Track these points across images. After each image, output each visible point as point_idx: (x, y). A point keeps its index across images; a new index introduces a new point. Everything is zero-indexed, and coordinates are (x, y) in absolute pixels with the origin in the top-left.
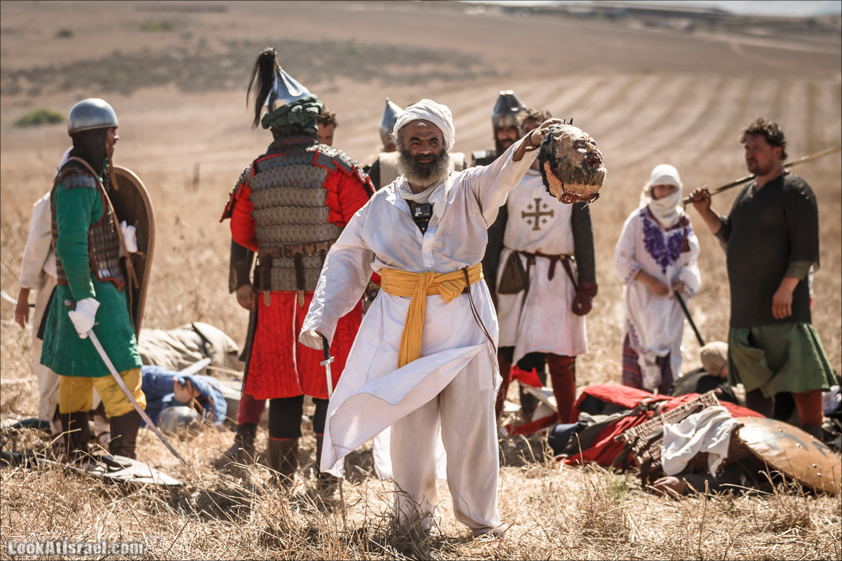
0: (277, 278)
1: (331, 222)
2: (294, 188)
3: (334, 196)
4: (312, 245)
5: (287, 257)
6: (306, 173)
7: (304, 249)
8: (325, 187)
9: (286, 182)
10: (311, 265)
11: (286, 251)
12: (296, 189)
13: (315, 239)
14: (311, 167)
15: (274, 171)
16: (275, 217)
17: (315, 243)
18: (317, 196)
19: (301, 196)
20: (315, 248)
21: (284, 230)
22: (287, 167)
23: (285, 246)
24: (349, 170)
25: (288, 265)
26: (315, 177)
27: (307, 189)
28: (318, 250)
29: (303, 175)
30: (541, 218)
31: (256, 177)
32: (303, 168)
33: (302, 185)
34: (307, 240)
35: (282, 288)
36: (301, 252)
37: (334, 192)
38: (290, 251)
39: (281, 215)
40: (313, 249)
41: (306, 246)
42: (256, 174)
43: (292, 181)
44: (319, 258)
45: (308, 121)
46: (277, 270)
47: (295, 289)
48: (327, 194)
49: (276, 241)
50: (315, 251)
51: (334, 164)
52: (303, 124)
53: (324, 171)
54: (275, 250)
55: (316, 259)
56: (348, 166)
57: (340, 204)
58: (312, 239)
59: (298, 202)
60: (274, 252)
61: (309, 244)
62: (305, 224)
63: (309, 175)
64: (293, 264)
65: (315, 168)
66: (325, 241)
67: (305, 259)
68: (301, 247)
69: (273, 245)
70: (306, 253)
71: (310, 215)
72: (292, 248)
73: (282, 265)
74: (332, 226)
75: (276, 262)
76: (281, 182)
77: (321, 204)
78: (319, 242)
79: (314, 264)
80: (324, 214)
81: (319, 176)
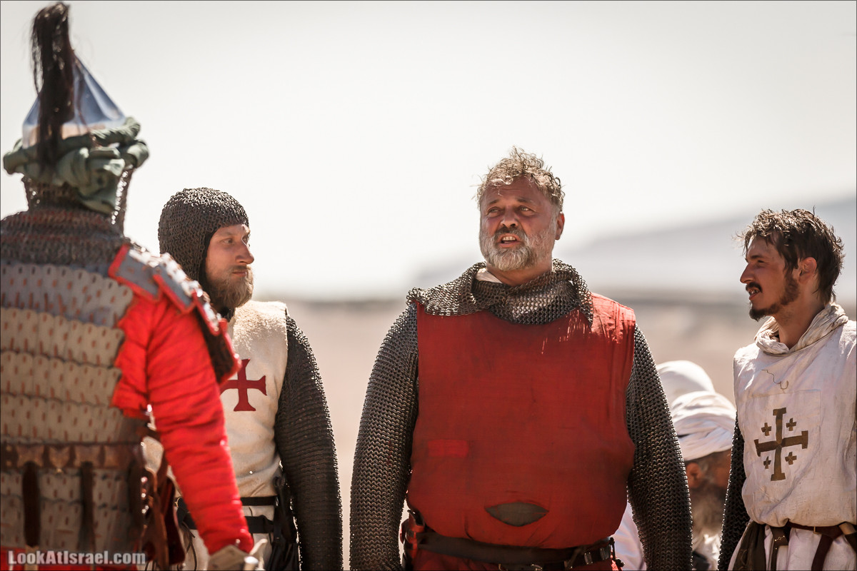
1: (116, 406)
2: (54, 315)
3: (139, 355)
4: (66, 450)
6: (85, 289)
7: (45, 456)
8: (123, 328)
9: (37, 299)
10: (56, 493)
11: (5, 455)
12: (58, 318)
13: (74, 437)
14: (99, 277)
17: (72, 446)
18: (102, 342)
19: (66, 336)
20: (72, 456)
21: (6, 407)
24: (186, 301)
26: (105, 301)
27: (84, 322)
28: (77, 463)
29: (77, 291)
30: (785, 451)
32: (80, 276)
33: (71, 312)
34: (55, 437)
36: (37, 461)
37: (139, 344)
38: (14, 457)
39: (9, 370)
40: (66, 458)
41: (53, 451)
43: (51, 298)
44: (78, 479)
45: (96, 187)
48: (122, 343)
50: (70, 463)
51: (156, 284)
52: (84, 191)
53: (125, 293)
55: (69, 481)
56: (184, 293)
57: (148, 378)
58: (66, 434)
59: (56, 349)
61: (59, 447)
62: (60, 401)
63: (92, 291)
64: (14, 487)
65: (108, 281)
66: (95, 443)
67: (46, 477)
68: (41, 450)
70: (49, 466)
71: (76, 381)
72: (18, 449)
74: (115, 414)
76: (24, 299)
77: (105, 360)
78: (81, 444)
79: (64, 493)
80: (105, 385)
81: (113, 300)
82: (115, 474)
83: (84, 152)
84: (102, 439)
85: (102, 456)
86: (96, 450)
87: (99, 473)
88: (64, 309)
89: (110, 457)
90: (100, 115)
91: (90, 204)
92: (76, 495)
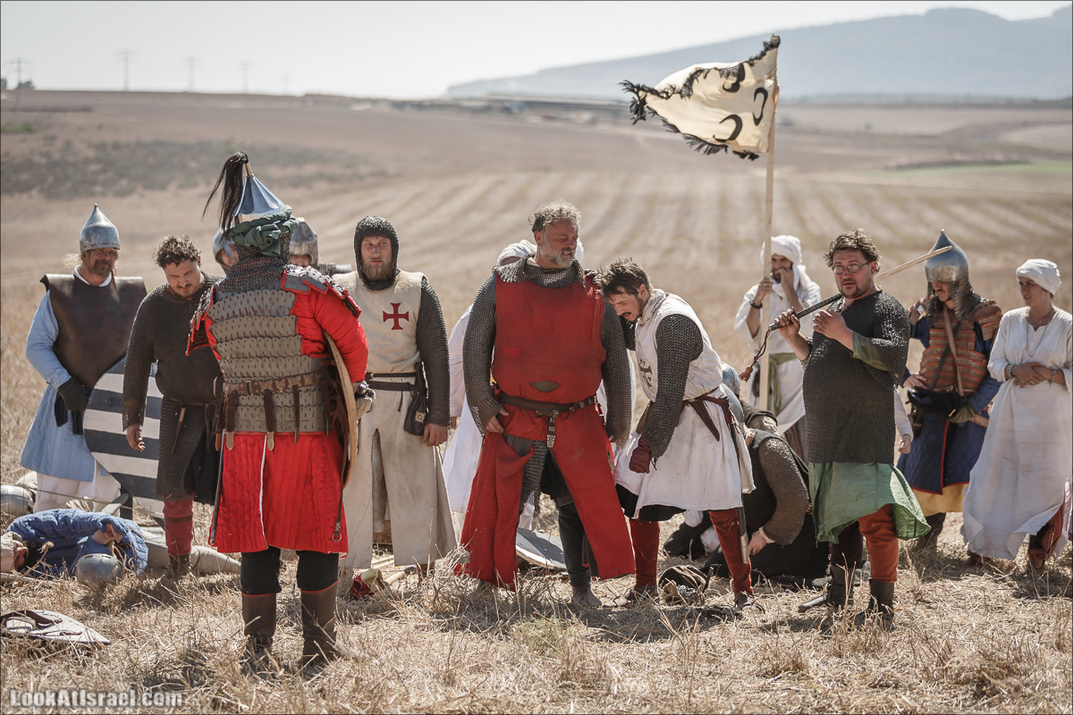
0: (244, 418)
1: (305, 354)
2: (259, 317)
4: (283, 381)
5: (255, 394)
6: (270, 299)
7: (274, 385)
8: (293, 314)
9: (248, 311)
10: (282, 403)
11: (255, 387)
12: (261, 318)
13: (286, 374)
15: (234, 298)
16: (241, 350)
17: (286, 378)
18: (286, 324)
19: (267, 325)
20: (287, 384)
21: (252, 364)
22: (249, 293)
23: (253, 382)
25: (257, 403)
26: (281, 302)
27: (274, 317)
28: (290, 386)
29: (267, 301)
31: (216, 306)
32: (266, 293)
33: (267, 313)
34: (277, 375)
35: (251, 429)
36: (270, 388)
38: (259, 387)
39: (247, 347)
40: (284, 384)
41: (277, 382)
42: (215, 303)
43: (255, 309)
44: (292, 395)
46: (245, 409)
47: (265, 430)
48: (297, 321)
49: (243, 377)
50: (286, 387)
51: (305, 285)
53: (291, 296)
54: (242, 386)
55: (287, 396)
58: (282, 373)
59: (265, 332)
60: (240, 389)
61: (280, 379)
62: (275, 357)
63: (274, 299)
64: (262, 403)
65: (280, 292)
66: (298, 375)
67: (275, 396)
68: (271, 382)
69: (239, 380)
70: (276, 390)
71: (280, 346)
72: (260, 383)
73: (250, 403)
74: (305, 359)
75: (244, 400)
76: (243, 311)
77: (291, 333)
78: (290, 376)
79: (286, 402)
80: (295, 345)
81: (285, 301)
82: (312, 388)
83: (259, 228)
84: (302, 372)
85: (302, 381)
86: (299, 378)
87: (303, 389)
88: (255, 312)
89: (307, 380)
90: (267, 207)
91: (265, 253)
92: (293, 403)
